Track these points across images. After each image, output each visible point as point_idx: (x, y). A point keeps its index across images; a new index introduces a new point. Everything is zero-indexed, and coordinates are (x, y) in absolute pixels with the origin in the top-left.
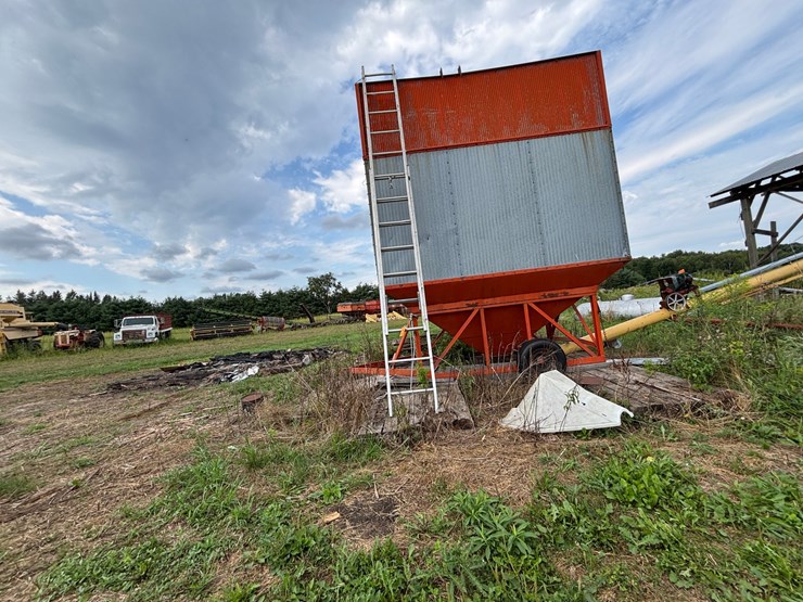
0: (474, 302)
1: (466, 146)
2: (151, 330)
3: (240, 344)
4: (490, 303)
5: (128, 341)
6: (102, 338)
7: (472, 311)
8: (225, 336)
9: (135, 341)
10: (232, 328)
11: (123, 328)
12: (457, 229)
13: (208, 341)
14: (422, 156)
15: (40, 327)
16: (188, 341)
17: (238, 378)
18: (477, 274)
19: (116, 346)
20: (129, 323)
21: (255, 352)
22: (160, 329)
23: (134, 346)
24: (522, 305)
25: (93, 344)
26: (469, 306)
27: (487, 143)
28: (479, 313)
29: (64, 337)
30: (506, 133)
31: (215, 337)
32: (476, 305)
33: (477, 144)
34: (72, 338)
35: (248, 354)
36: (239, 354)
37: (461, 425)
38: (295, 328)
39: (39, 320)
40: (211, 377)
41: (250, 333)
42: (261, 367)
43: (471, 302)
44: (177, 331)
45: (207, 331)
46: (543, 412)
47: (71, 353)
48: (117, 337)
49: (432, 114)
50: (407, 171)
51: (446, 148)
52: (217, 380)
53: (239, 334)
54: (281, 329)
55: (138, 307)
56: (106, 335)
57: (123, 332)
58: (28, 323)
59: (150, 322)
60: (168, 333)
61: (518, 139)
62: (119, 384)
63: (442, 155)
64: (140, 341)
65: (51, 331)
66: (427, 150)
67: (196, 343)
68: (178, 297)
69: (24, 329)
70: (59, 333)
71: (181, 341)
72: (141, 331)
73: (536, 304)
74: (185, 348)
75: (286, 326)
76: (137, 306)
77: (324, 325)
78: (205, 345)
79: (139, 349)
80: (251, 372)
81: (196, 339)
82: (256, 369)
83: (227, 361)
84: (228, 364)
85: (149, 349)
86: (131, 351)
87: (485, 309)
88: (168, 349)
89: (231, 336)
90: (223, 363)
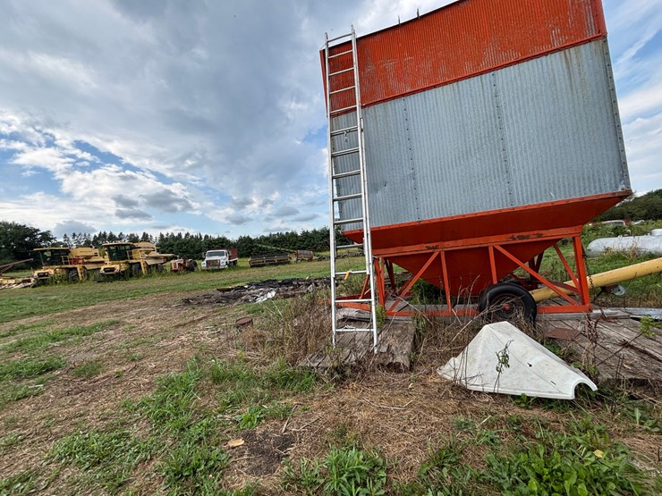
0: (434, 244)
1: (424, 90)
2: (223, 260)
3: (279, 271)
4: (451, 245)
5: (210, 268)
6: (196, 264)
7: (432, 253)
8: (271, 265)
9: (214, 268)
10: (276, 259)
11: (207, 259)
12: (414, 174)
13: (260, 269)
14: (379, 107)
15: (165, 257)
16: (247, 268)
17: (259, 300)
18: (434, 217)
19: (204, 270)
20: (211, 255)
21: (280, 279)
22: (229, 259)
23: (213, 271)
24: (487, 247)
25: (191, 269)
26: (429, 248)
27: (446, 83)
28: (439, 255)
29: (175, 264)
30: (468, 70)
31: (264, 265)
32: (436, 248)
33: (435, 87)
34: (180, 264)
35: (275, 281)
36: (269, 281)
37: (395, 368)
38: (321, 259)
39: (162, 253)
40: (243, 298)
41: (289, 263)
42: (278, 292)
43: (430, 245)
44: (241, 259)
45: (259, 260)
46: (480, 367)
47: (179, 274)
48: (203, 264)
49: (390, 65)
50: (360, 124)
51: (403, 95)
52: (246, 300)
53: (283, 264)
54: (310, 260)
55: (222, 243)
56: (198, 262)
57: (207, 262)
58: (158, 254)
59: (222, 254)
60: (235, 262)
61: (481, 73)
62: (188, 300)
63: (399, 103)
64: (217, 267)
65: (168, 259)
66: (384, 101)
67: (252, 269)
68: (246, 236)
69: (156, 258)
70: (172, 261)
71: (243, 268)
72: (217, 260)
73: (502, 246)
74: (243, 273)
75: (314, 258)
77: (343, 257)
78: (256, 271)
79: (215, 273)
80: (270, 295)
81: (252, 267)
82: (273, 293)
83: (258, 286)
84: (257, 288)
85: (223, 273)
86: (211, 274)
87: (446, 252)
88: (233, 274)
89: (276, 264)
90: (254, 287)
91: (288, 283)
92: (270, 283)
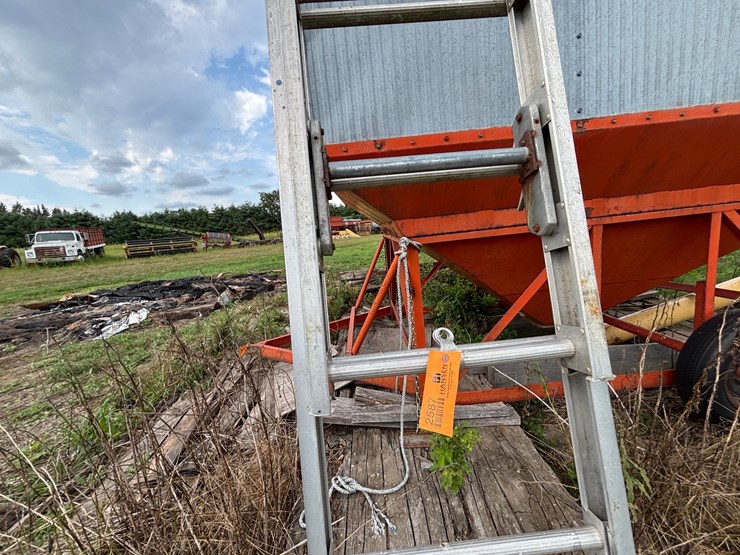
2: (72, 246)
5: (44, 260)
6: (14, 255)
8: (163, 253)
9: (52, 260)
10: (172, 245)
11: (37, 245)
13: (144, 260)
16: (120, 259)
17: (110, 331)
19: (30, 265)
20: (46, 238)
22: (85, 245)
23: (52, 265)
31: (152, 254)
36: (145, 284)
38: (243, 245)
40: (72, 326)
41: (192, 251)
42: (153, 310)
44: (111, 247)
45: (141, 248)
48: (29, 254)
52: (78, 332)
53: (182, 252)
54: (228, 246)
57: (37, 250)
59: (69, 237)
60: (98, 251)
64: (59, 259)
67: (130, 262)
68: (127, 211)
71: (112, 259)
72: (57, 248)
74: (111, 267)
75: (233, 243)
76: (82, 220)
77: (274, 242)
79: (57, 269)
80: (134, 319)
81: (130, 257)
82: (144, 314)
83: (114, 296)
84: (111, 303)
85: (70, 269)
86: (46, 271)
87: (606, 227)
88: (93, 269)
89: (171, 253)
90: (106, 300)
91: (182, 288)
92: (142, 290)
